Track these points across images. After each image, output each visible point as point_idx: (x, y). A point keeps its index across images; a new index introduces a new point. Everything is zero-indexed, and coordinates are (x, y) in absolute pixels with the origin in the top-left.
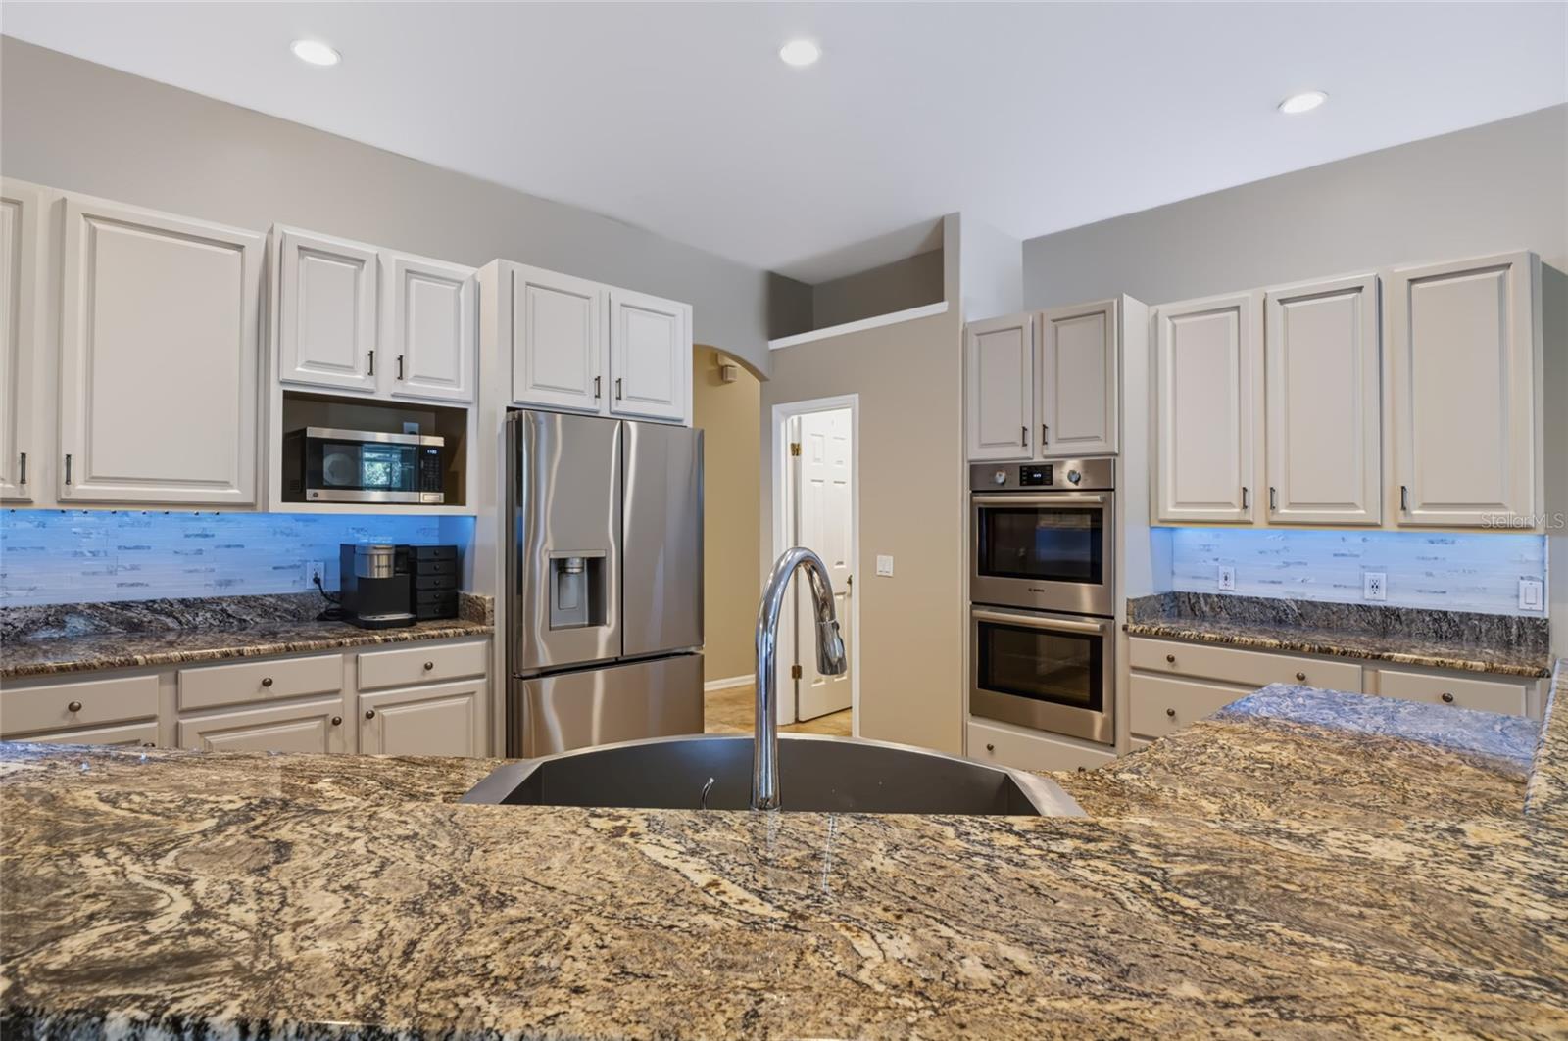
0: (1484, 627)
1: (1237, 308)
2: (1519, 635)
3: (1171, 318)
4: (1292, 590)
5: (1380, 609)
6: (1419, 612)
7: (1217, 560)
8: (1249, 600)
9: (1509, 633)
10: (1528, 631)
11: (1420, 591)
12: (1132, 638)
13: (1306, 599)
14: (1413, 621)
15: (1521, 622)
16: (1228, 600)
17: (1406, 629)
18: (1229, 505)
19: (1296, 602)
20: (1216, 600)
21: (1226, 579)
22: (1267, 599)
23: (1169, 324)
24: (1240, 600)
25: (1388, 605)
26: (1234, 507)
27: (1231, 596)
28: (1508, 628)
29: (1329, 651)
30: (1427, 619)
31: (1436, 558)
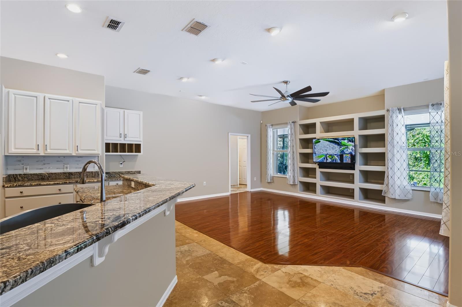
0: (89, 174)
1: (36, 97)
2: (95, 175)
3: (14, 94)
4: (46, 170)
5: (68, 173)
6: (76, 172)
7: (23, 164)
8: (34, 174)
9: (93, 175)
10: (96, 174)
11: (76, 168)
12: (6, 189)
13: (50, 172)
14: (75, 175)
15: (95, 172)
16: (27, 175)
17: (74, 177)
18: (33, 149)
20: (23, 175)
21: (26, 169)
22: (39, 174)
23: (13, 96)
24: (31, 174)
25: (70, 172)
26: (35, 150)
27: (28, 174)
28: (93, 174)
29: (66, 183)
30: (78, 174)
31: (79, 161)
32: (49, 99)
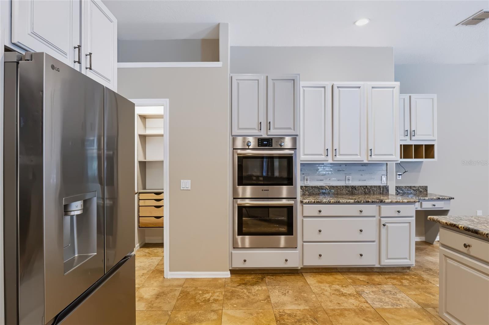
0: (375, 189)
1: (324, 87)
2: (383, 191)
4: (326, 182)
5: (351, 186)
6: (361, 186)
7: (304, 174)
8: (315, 187)
9: (381, 190)
10: (385, 189)
11: (359, 180)
12: (304, 205)
13: (330, 185)
14: (359, 189)
15: (383, 187)
16: (308, 188)
17: (357, 192)
18: (321, 155)
19: (328, 186)
20: (304, 188)
21: (307, 180)
22: (320, 186)
24: (312, 187)
25: (353, 185)
26: (323, 155)
27: (309, 186)
28: (380, 189)
29: (368, 202)
30: (362, 188)
31: (363, 170)
32: (338, 87)
